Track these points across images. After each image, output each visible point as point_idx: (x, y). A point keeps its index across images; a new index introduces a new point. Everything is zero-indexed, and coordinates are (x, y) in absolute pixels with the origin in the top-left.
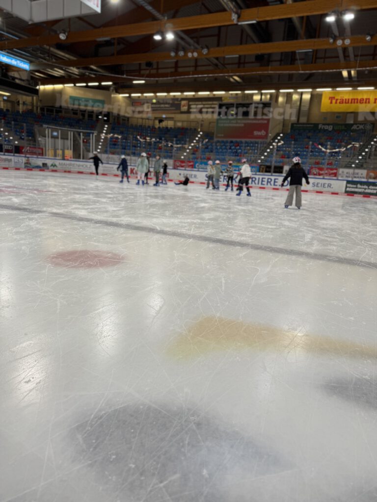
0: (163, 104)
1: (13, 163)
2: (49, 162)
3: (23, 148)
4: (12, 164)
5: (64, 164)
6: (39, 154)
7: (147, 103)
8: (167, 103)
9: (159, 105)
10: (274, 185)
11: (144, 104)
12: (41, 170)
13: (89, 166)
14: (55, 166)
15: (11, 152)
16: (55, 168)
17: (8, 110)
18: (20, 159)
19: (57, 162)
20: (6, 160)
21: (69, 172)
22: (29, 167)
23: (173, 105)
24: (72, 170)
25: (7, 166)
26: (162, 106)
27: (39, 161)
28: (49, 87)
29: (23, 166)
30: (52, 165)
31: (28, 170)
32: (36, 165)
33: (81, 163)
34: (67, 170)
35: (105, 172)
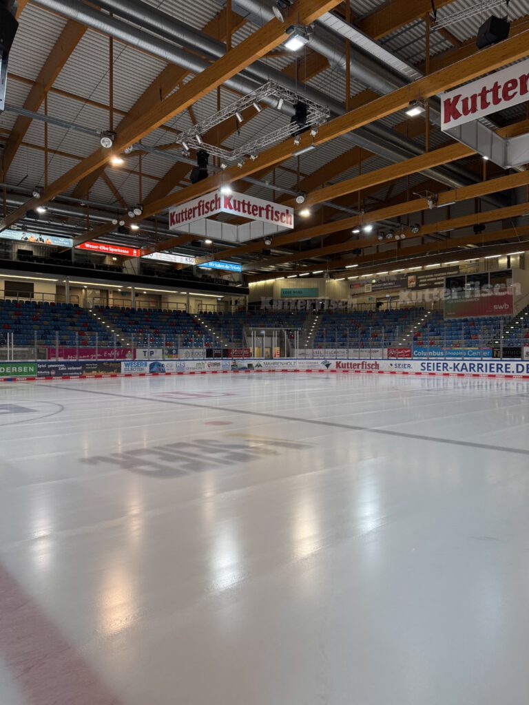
0: (386, 282)
1: (221, 366)
2: (254, 363)
3: (231, 350)
4: (221, 368)
5: (269, 363)
6: (246, 355)
7: (368, 283)
8: (390, 281)
9: (381, 285)
10: (506, 372)
11: (363, 285)
12: (246, 372)
13: (293, 364)
14: (259, 366)
15: (220, 357)
16: (260, 368)
17: (220, 313)
18: (227, 362)
19: (262, 362)
20: (215, 364)
21: (274, 371)
22: (235, 369)
23: (397, 282)
24: (276, 368)
25: (216, 370)
26: (385, 284)
27: (245, 363)
28: (261, 283)
29: (230, 368)
30: (257, 365)
31: (234, 372)
32: (242, 366)
33: (285, 361)
34: (272, 369)
35: (310, 369)
